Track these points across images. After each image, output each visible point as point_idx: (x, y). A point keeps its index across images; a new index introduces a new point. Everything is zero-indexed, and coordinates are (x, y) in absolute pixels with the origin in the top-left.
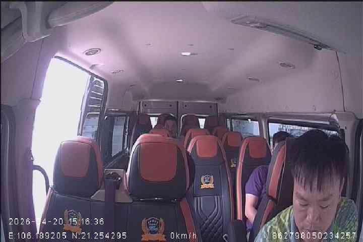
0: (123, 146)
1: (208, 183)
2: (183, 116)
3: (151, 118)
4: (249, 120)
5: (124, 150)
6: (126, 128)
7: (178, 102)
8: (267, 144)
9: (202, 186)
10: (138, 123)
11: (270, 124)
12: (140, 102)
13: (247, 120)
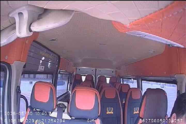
0: (67, 90)
1: (110, 111)
2: (99, 76)
3: (82, 76)
4: (132, 79)
5: (67, 92)
6: (69, 81)
7: (96, 69)
8: (141, 91)
9: (107, 112)
10: (75, 79)
11: (142, 81)
12: (76, 68)
13: (131, 79)
